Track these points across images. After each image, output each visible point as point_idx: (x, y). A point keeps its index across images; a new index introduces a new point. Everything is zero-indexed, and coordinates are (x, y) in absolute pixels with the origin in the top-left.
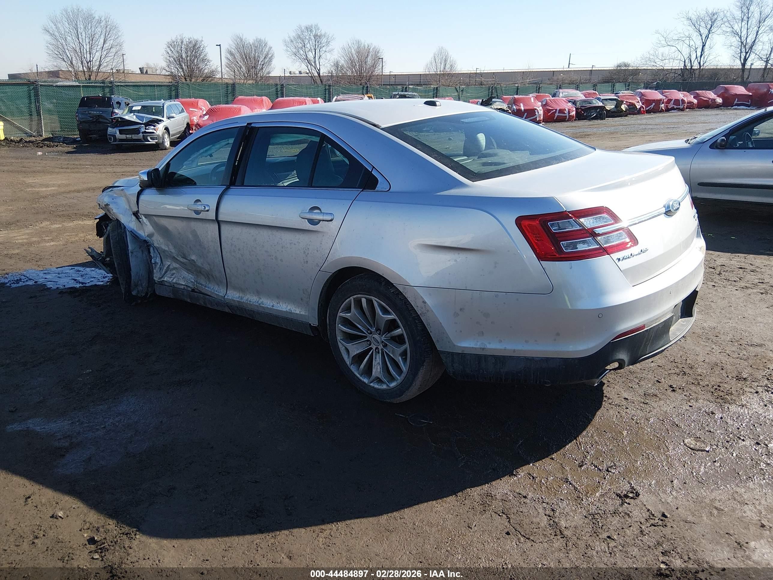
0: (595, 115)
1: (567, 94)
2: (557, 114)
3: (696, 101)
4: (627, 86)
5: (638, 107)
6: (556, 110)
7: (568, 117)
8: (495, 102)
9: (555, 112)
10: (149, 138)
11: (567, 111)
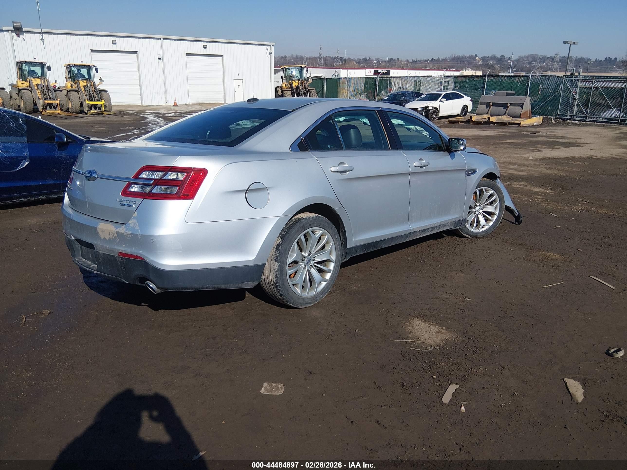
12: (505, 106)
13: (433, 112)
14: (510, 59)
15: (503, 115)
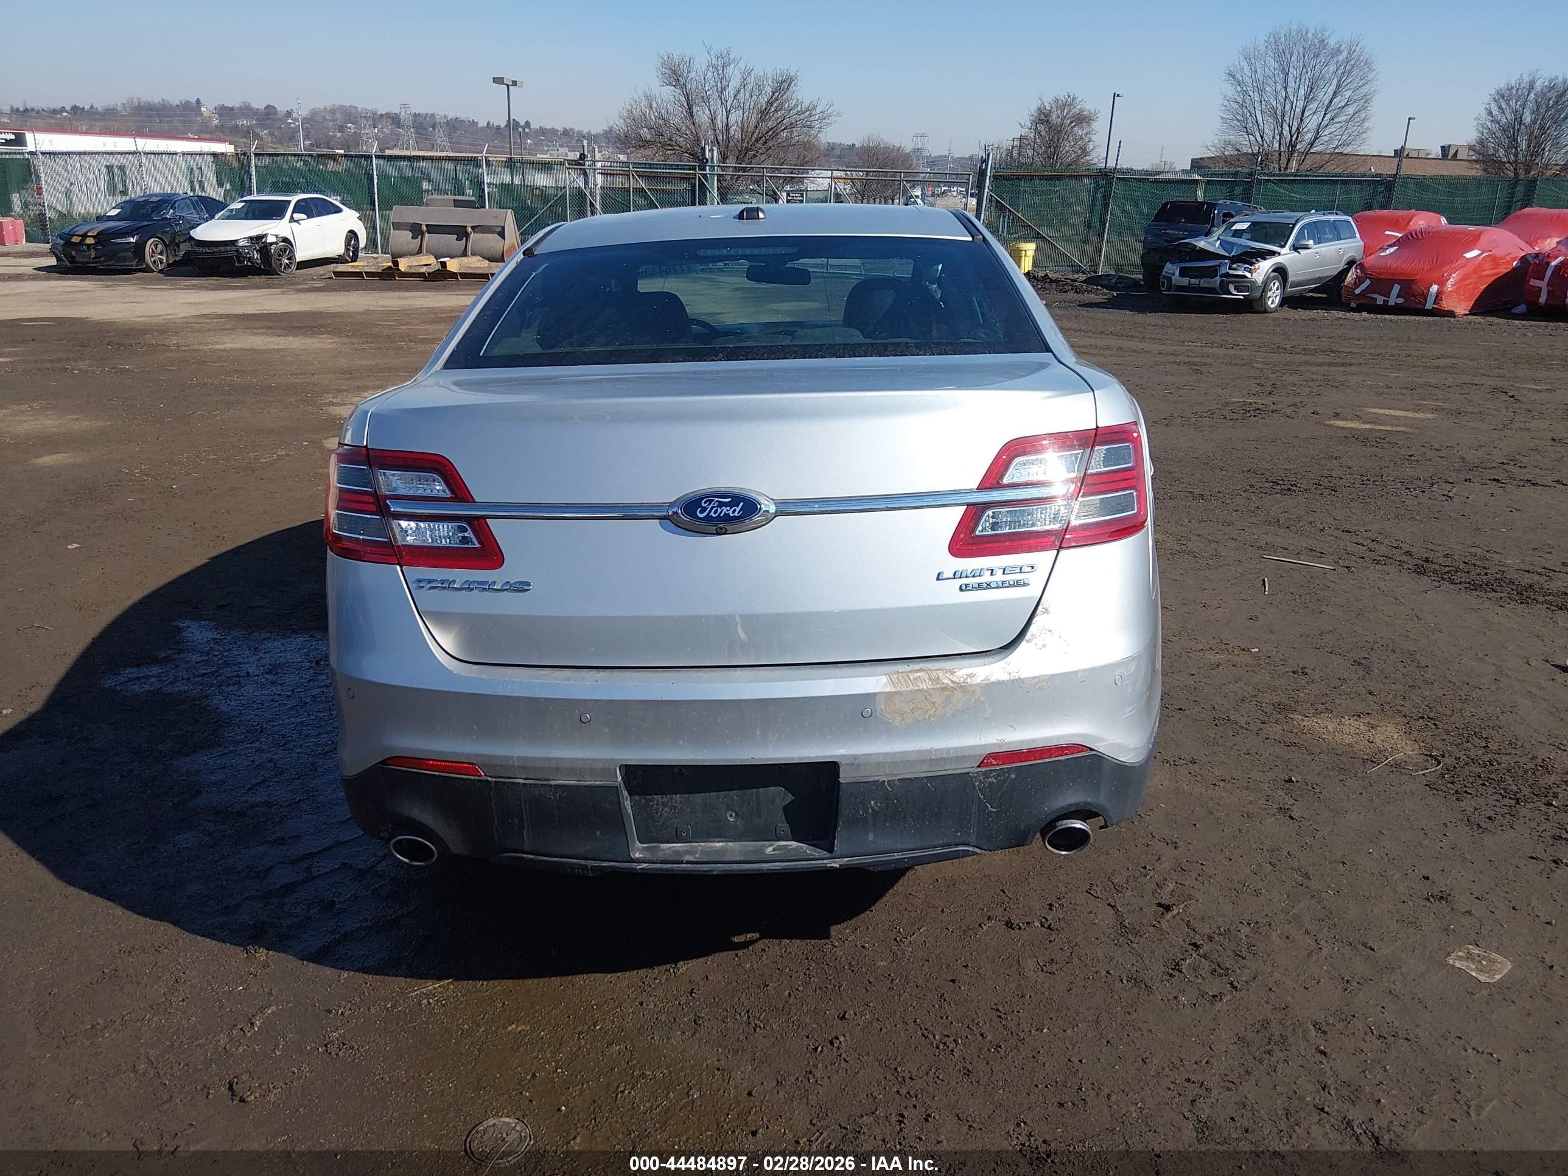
10: (1231, 288)
12: (461, 232)
13: (281, 250)
14: (289, 114)
15: (461, 256)
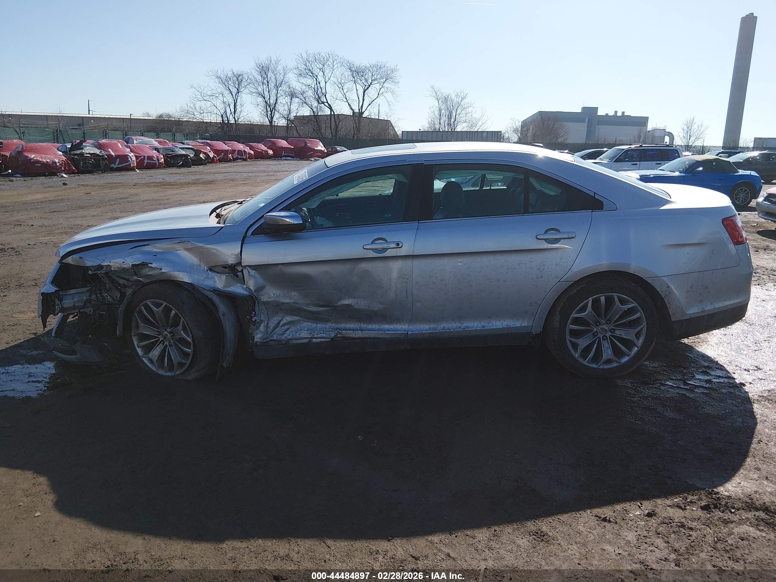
0: (181, 163)
1: (141, 141)
2: (146, 161)
3: (253, 152)
4: (185, 136)
5: (212, 156)
6: (144, 157)
7: (157, 164)
8: (86, 146)
9: (144, 159)
11: (156, 158)
